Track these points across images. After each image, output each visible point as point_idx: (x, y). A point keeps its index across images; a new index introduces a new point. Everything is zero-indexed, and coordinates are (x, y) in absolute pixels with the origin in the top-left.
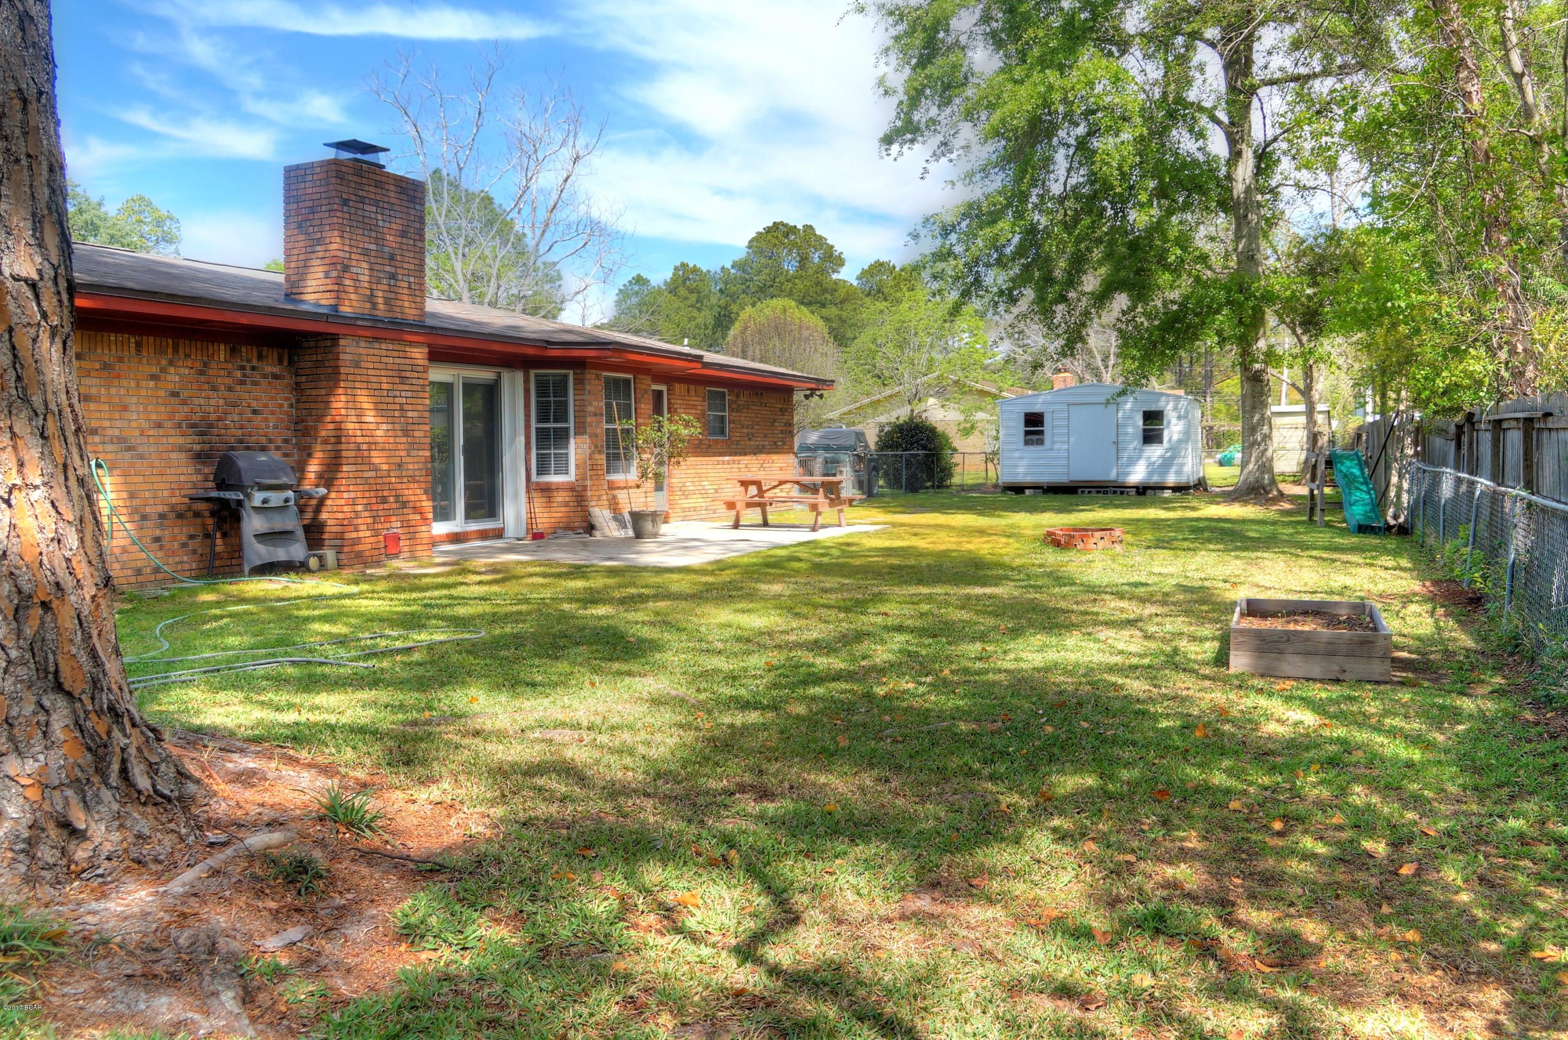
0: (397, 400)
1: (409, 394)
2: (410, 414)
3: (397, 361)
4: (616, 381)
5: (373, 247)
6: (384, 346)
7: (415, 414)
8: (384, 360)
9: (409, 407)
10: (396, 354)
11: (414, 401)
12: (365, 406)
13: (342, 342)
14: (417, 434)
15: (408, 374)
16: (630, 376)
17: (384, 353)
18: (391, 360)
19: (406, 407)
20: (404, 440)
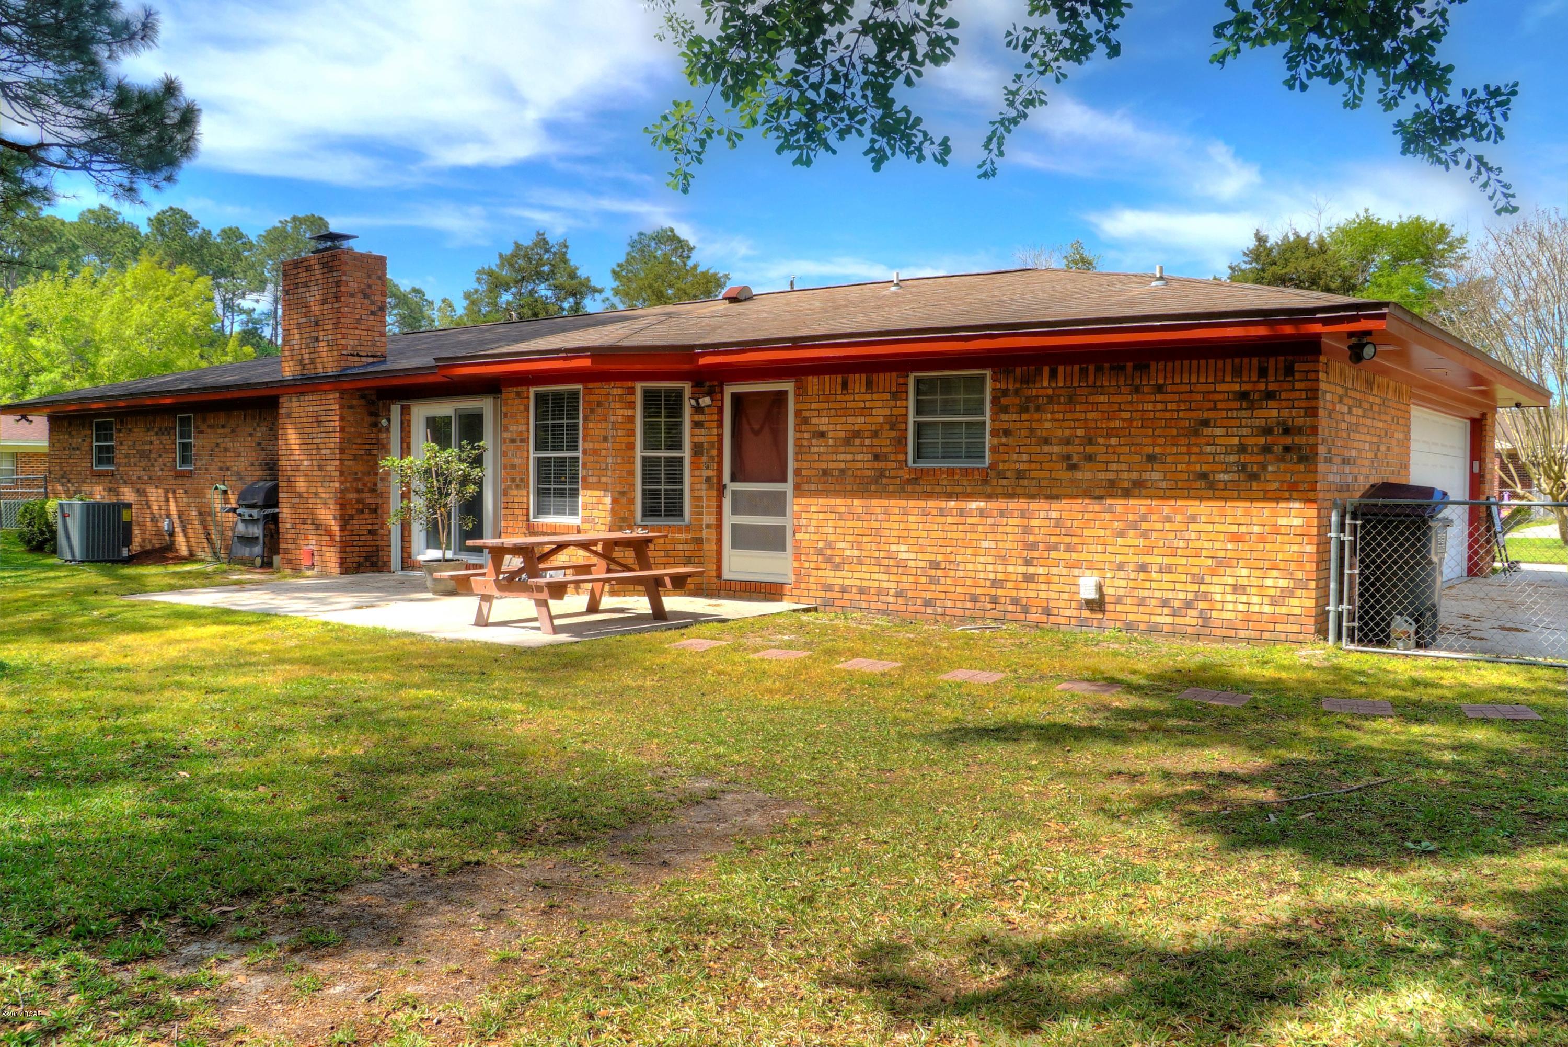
0: (315, 441)
1: (323, 435)
2: (324, 452)
3: (316, 408)
4: (558, 396)
5: (304, 320)
6: (306, 398)
7: (328, 451)
8: (307, 409)
9: (323, 446)
10: (314, 403)
11: (327, 440)
12: (294, 447)
13: (281, 400)
14: (329, 468)
15: (323, 419)
16: (579, 386)
17: (307, 403)
18: (311, 409)
19: (321, 446)
20: (319, 473)
